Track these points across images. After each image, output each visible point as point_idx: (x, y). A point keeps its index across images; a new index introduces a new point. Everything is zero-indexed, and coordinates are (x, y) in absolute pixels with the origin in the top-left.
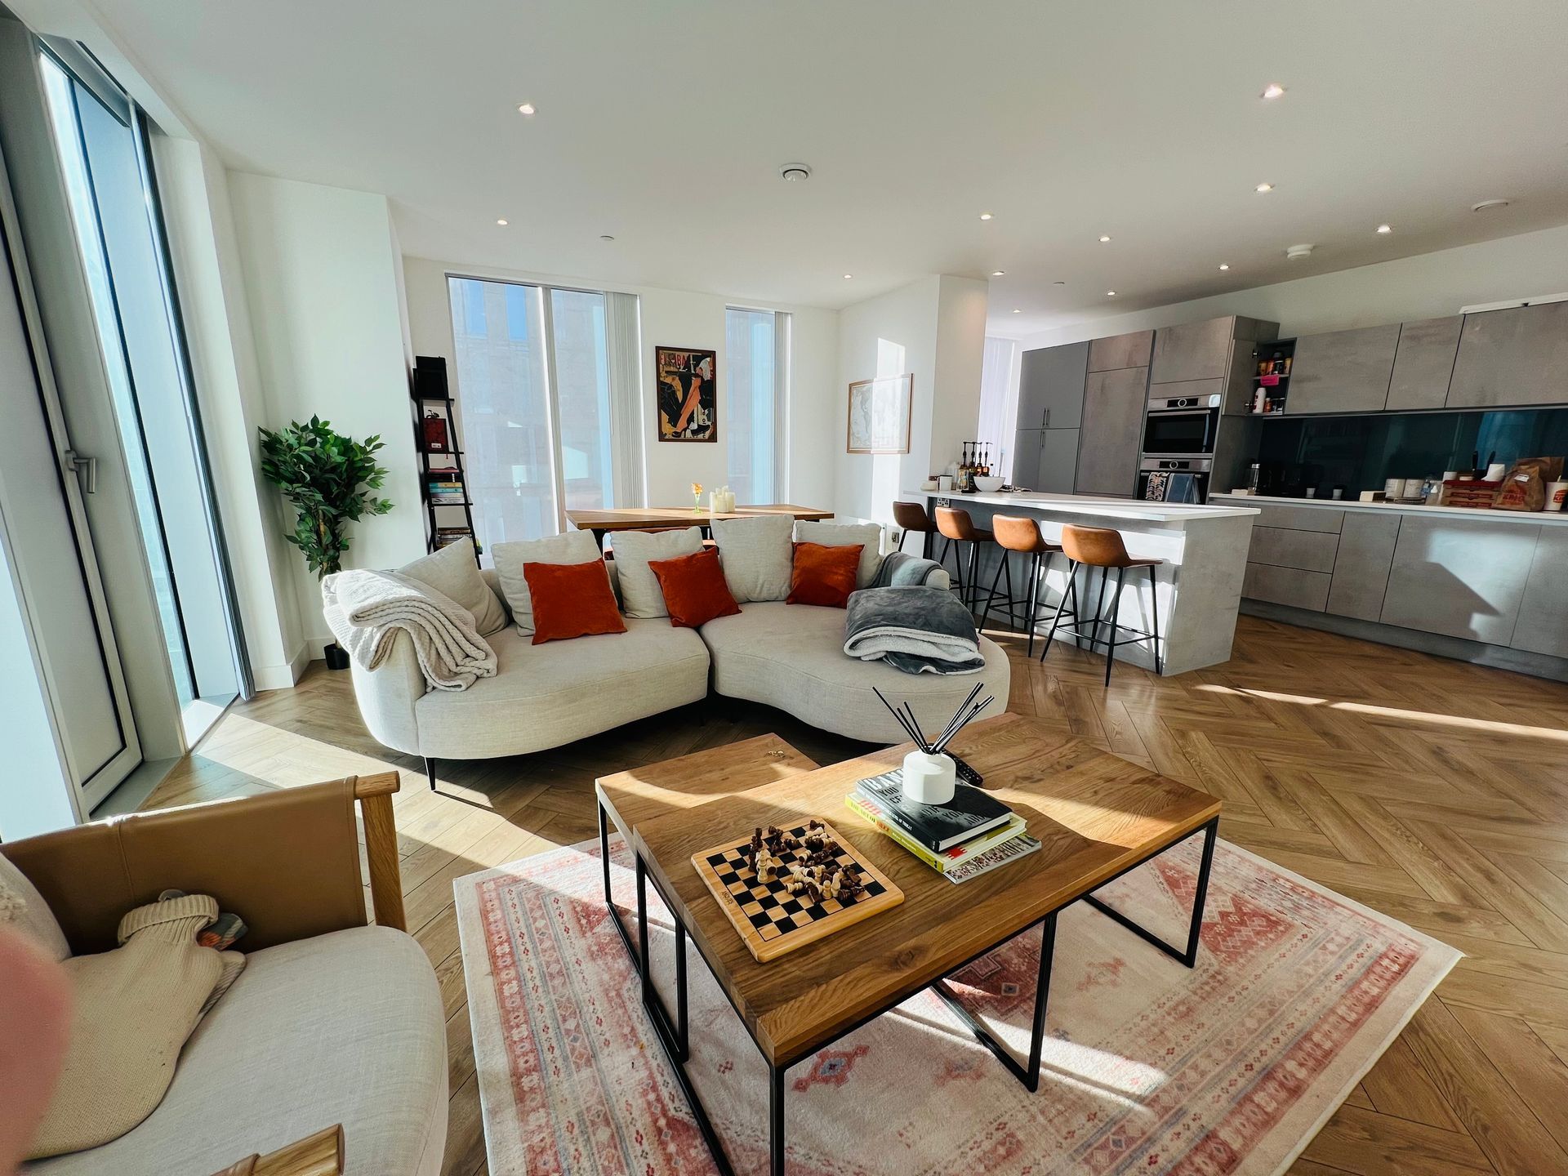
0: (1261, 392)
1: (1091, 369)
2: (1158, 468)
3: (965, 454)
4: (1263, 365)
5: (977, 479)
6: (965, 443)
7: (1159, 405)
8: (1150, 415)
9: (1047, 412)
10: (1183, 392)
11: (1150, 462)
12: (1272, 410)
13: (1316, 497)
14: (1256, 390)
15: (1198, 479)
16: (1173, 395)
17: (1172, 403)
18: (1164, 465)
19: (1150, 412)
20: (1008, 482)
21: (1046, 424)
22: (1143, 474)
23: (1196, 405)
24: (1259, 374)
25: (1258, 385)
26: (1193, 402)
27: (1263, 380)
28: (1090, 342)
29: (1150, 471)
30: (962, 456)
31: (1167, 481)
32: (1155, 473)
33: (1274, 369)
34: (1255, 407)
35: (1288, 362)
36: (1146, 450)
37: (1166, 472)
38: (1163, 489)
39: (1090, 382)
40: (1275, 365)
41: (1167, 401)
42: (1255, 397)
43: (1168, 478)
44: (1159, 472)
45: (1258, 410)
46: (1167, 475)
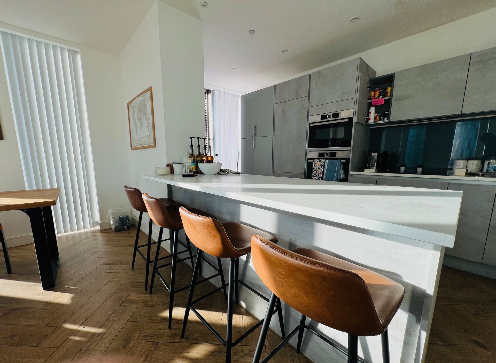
0: (373, 110)
1: (277, 102)
2: (317, 157)
3: (192, 146)
4: (373, 93)
5: (200, 165)
6: (191, 138)
7: (316, 119)
8: (311, 125)
9: (255, 128)
10: (329, 110)
11: (313, 154)
12: (380, 120)
13: (423, 173)
14: (369, 109)
15: (343, 163)
16: (324, 112)
17: (323, 117)
18: (321, 155)
19: (310, 124)
20: (239, 171)
21: (255, 135)
22: (309, 161)
23: (338, 117)
24: (370, 99)
25: (370, 105)
26: (336, 115)
27: (374, 102)
28: (274, 86)
29: (313, 159)
30: (190, 148)
31: (324, 164)
32: (317, 160)
33: (380, 95)
34: (370, 119)
35: (389, 89)
36: (310, 147)
37: (323, 159)
38: (322, 170)
39: (276, 109)
40: (380, 93)
41: (320, 116)
42: (369, 113)
43: (324, 162)
44: (319, 159)
45: (372, 121)
46: (324, 161)
